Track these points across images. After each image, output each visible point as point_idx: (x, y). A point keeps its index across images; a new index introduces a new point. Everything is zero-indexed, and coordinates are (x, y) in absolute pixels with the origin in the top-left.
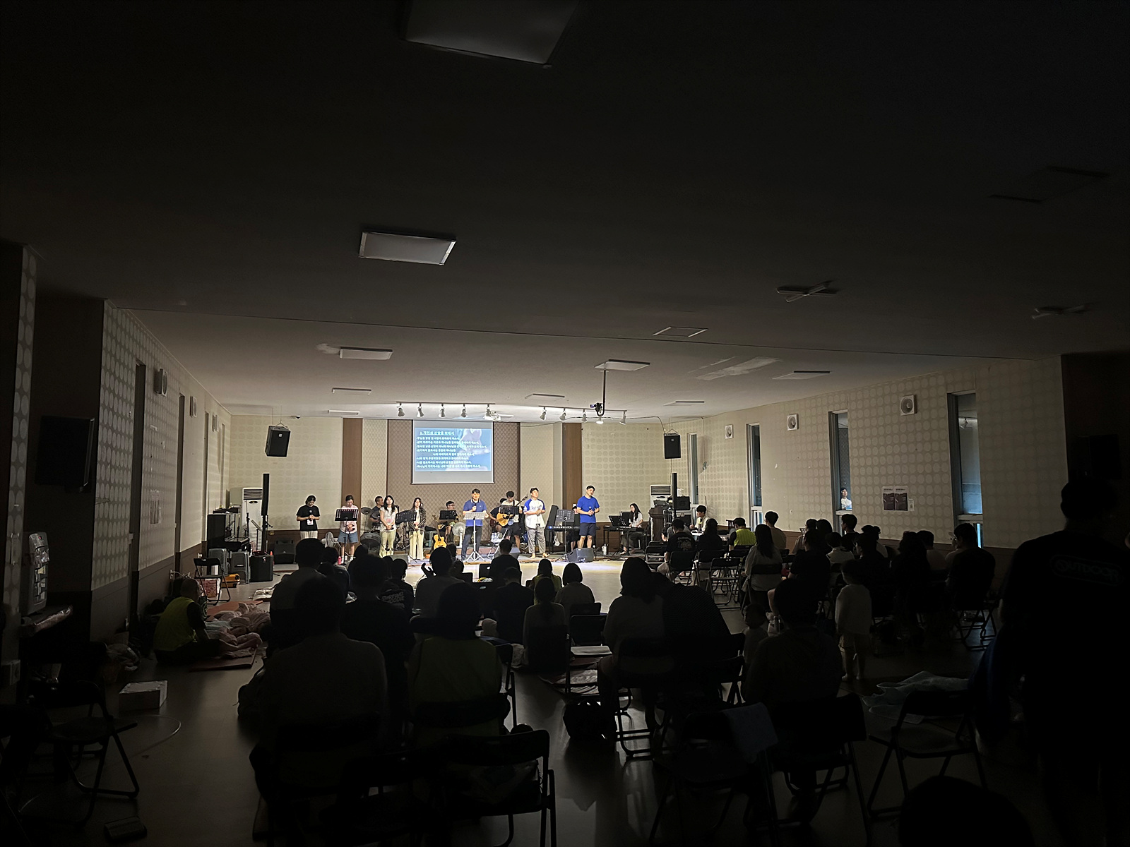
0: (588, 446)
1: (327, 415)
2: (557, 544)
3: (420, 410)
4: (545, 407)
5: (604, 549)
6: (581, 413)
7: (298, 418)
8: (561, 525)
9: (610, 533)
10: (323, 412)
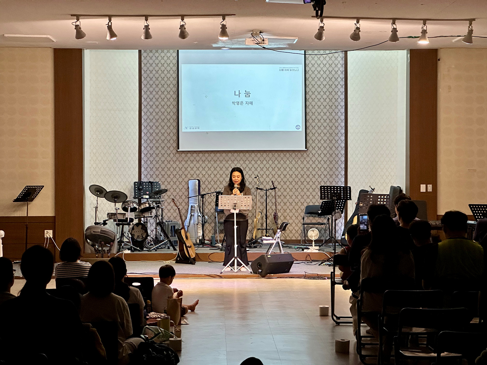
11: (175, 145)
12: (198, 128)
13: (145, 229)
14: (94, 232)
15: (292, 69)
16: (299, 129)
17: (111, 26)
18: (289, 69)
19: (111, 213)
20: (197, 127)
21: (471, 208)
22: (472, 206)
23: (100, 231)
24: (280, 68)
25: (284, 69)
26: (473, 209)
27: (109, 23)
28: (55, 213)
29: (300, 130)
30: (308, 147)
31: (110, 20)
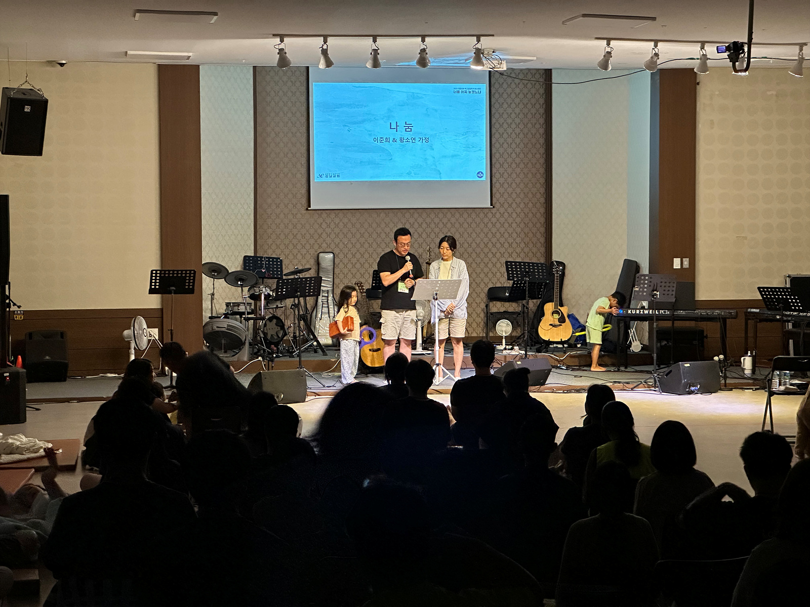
0: (712, 122)
1: (124, 59)
2: (636, 347)
3: (325, 52)
4: (609, 40)
5: (747, 362)
6: (694, 50)
7: (62, 65)
8: (645, 304)
9: (760, 325)
10: (117, 55)
11: (304, 201)
12: (338, 176)
13: (282, 325)
14: (217, 327)
15: (471, 90)
16: (482, 177)
17: (327, 49)
18: (468, 90)
19: (233, 303)
20: (336, 175)
21: (761, 292)
22: (762, 290)
23: (226, 326)
24: (454, 89)
25: (460, 91)
26: (763, 293)
27: (323, 45)
28: (162, 305)
29: (484, 179)
30: (493, 203)
31: (325, 42)
